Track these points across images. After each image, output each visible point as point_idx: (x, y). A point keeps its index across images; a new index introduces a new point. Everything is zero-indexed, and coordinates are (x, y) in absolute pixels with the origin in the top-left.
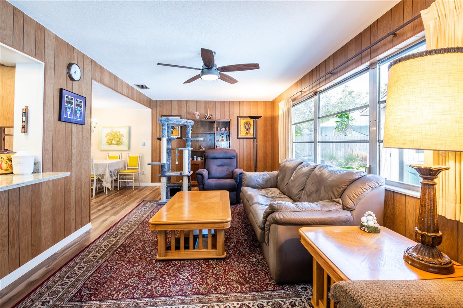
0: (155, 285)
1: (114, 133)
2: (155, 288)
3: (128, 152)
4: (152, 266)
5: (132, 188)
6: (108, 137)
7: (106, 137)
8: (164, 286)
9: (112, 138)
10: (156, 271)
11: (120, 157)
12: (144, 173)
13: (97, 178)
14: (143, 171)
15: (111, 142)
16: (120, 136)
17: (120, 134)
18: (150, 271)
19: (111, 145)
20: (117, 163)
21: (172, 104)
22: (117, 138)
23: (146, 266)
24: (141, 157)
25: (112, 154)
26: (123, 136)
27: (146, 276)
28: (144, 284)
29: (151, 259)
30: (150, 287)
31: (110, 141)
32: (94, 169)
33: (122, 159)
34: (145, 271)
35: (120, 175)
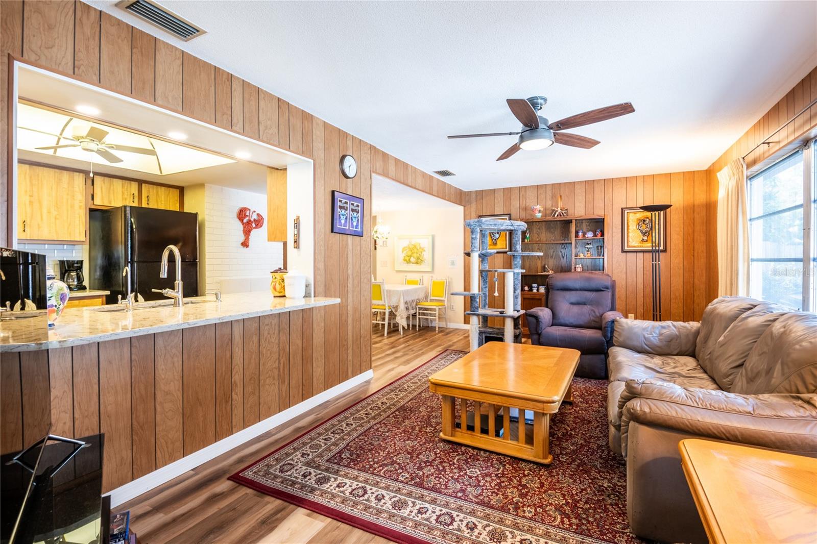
0: (429, 473)
1: (413, 246)
2: (427, 476)
3: (431, 275)
4: (432, 445)
5: (435, 330)
6: (405, 252)
7: (403, 252)
8: (440, 478)
9: (410, 253)
10: (436, 454)
11: (421, 282)
12: (454, 307)
13: (390, 310)
14: (452, 304)
15: (409, 260)
16: (421, 250)
17: (420, 248)
18: (427, 452)
19: (409, 264)
20: (416, 290)
21: (496, 195)
22: (417, 253)
23: (425, 443)
24: (449, 282)
25: (411, 276)
26: (424, 251)
27: (421, 457)
28: (415, 465)
29: (433, 436)
30: (421, 473)
31: (407, 258)
32: (386, 297)
33: (423, 285)
34: (421, 449)
35: (420, 309)
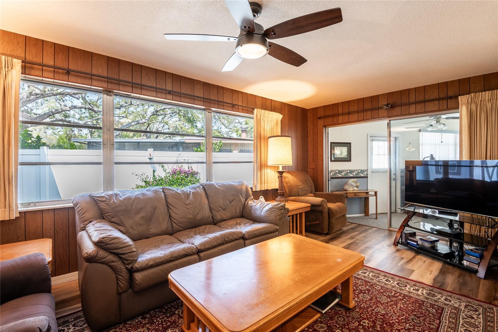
0: (362, 287)
2: (363, 285)
4: (361, 305)
10: (358, 298)
18: (365, 300)
23: (368, 308)
27: (369, 297)
28: (372, 292)
30: (367, 287)
34: (370, 303)
